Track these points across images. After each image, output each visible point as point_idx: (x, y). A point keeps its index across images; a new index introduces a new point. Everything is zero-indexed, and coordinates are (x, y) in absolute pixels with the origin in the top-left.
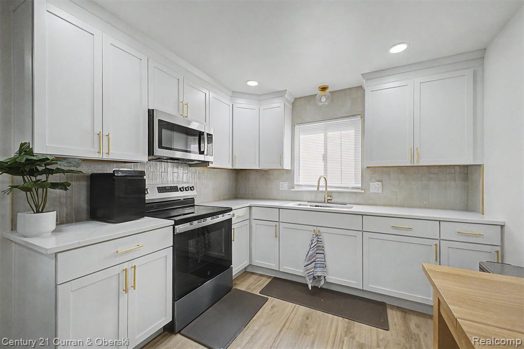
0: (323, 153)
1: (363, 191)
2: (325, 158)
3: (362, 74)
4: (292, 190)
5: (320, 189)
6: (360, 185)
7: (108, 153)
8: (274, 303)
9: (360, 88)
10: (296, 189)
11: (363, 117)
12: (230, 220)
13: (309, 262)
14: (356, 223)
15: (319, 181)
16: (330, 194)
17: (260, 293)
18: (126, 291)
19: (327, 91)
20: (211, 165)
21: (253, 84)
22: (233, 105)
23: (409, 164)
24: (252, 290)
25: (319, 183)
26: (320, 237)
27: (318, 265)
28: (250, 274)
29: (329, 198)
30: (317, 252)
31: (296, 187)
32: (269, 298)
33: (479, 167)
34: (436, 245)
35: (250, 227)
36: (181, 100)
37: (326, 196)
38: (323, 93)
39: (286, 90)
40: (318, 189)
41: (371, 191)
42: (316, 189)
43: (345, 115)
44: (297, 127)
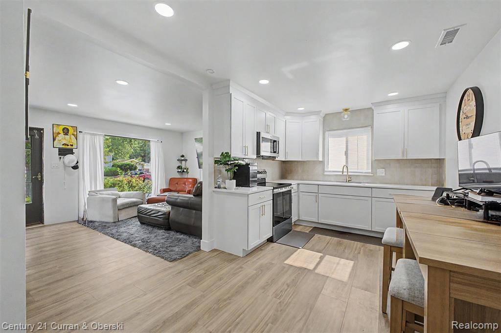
0: (345, 150)
1: (372, 175)
2: (346, 153)
3: (372, 103)
4: (324, 174)
5: (344, 173)
6: (370, 171)
7: (247, 155)
9: (370, 109)
11: (372, 128)
12: (290, 191)
14: (368, 192)
15: (343, 168)
16: (350, 176)
17: (309, 232)
19: (349, 111)
20: (277, 159)
21: (301, 109)
22: (286, 120)
23: (401, 158)
24: (304, 231)
25: (343, 170)
28: (298, 225)
31: (326, 172)
32: (315, 234)
35: (298, 196)
37: (347, 178)
38: (346, 112)
40: (343, 173)
41: (378, 175)
42: (341, 173)
43: (361, 126)
44: (327, 133)
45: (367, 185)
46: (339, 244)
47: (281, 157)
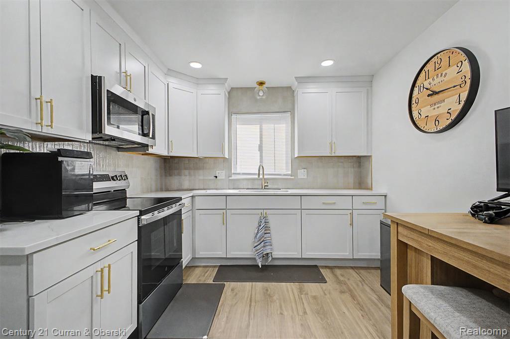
0: (259, 143)
1: (293, 177)
2: (260, 148)
3: (295, 77)
4: (230, 178)
6: (290, 172)
7: (51, 126)
8: (231, 287)
9: (289, 89)
10: (233, 177)
11: (293, 114)
12: (180, 212)
13: (259, 243)
15: (259, 170)
16: (266, 180)
17: (213, 281)
18: (102, 296)
19: (265, 86)
20: (150, 151)
21: (196, 65)
22: (168, 84)
23: (329, 155)
24: (205, 281)
26: (266, 218)
27: (267, 244)
28: (193, 268)
29: (266, 184)
30: (265, 232)
31: (233, 176)
32: (225, 283)
33: (368, 158)
34: (351, 214)
35: (193, 218)
36: (123, 70)
37: (263, 183)
38: (261, 87)
39: (227, 78)
40: (259, 177)
41: (299, 177)
42: (257, 177)
43: (278, 111)
44: (234, 116)
45: (290, 192)
46: (267, 295)
47: (159, 148)
